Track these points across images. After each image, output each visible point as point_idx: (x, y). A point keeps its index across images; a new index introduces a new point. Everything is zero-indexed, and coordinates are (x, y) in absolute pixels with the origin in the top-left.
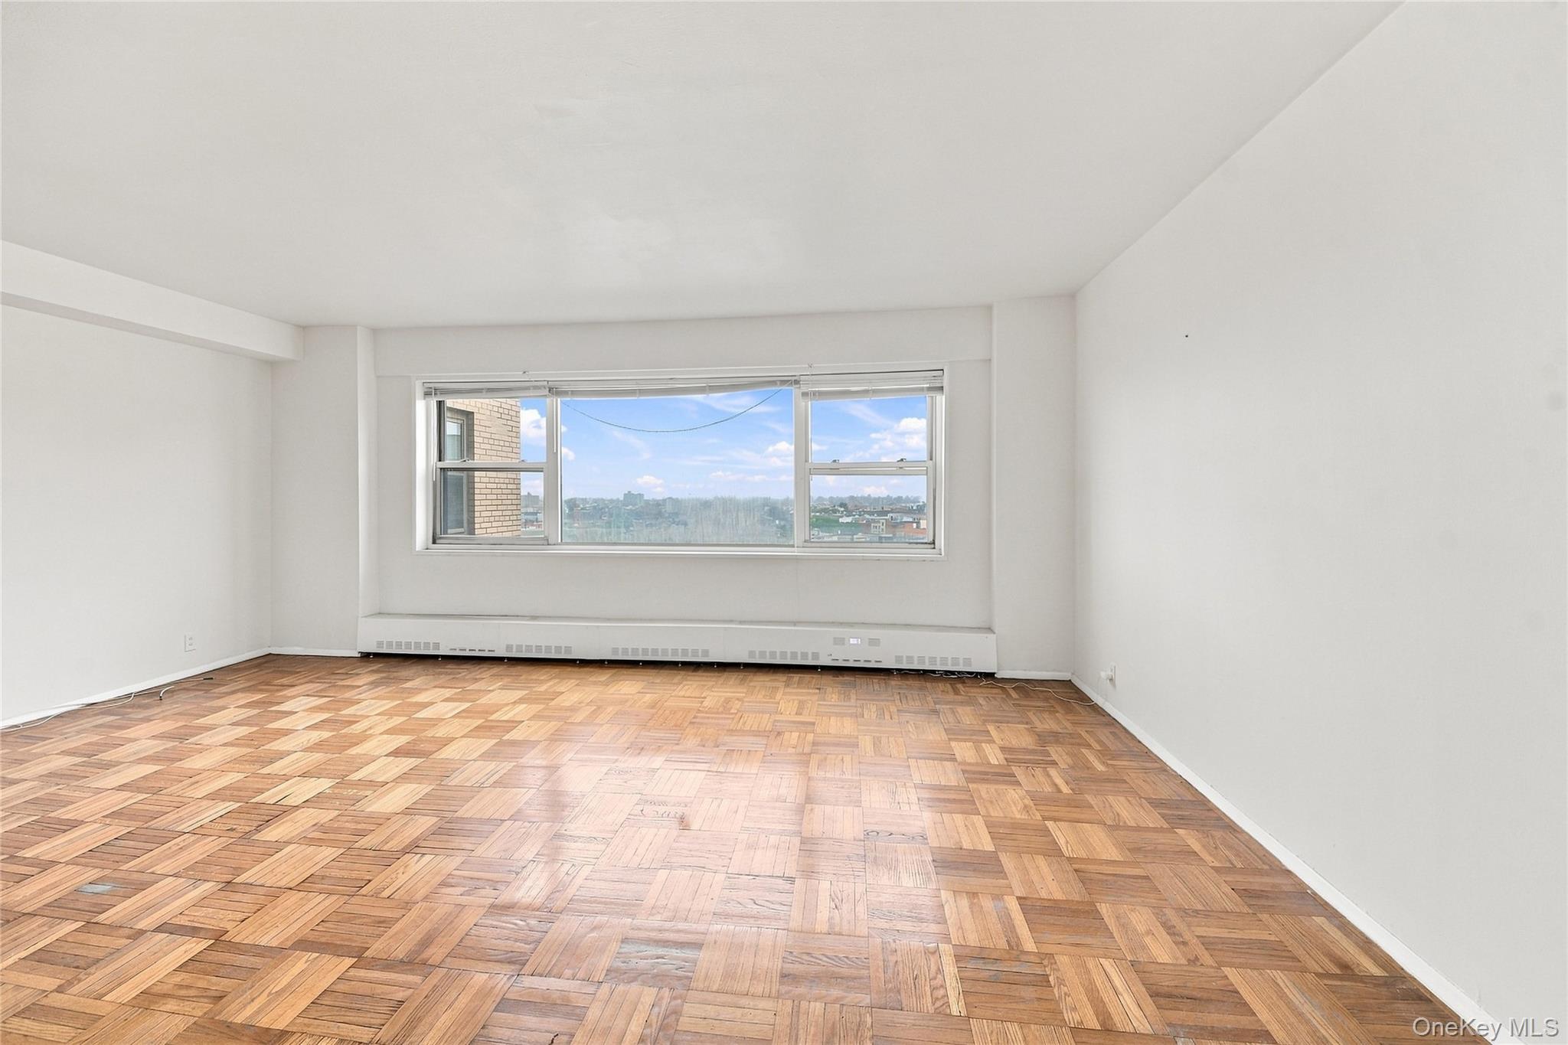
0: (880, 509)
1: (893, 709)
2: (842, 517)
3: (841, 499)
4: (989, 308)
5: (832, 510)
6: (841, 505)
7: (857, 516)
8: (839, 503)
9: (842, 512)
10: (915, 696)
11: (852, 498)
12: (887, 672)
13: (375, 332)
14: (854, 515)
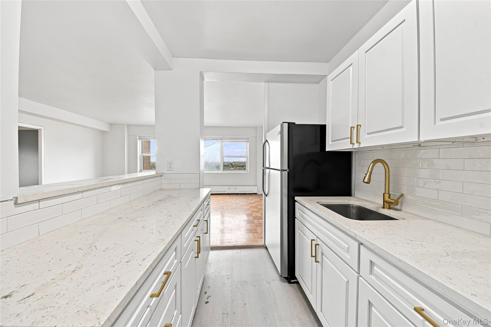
0: (242, 165)
1: (238, 198)
2: (231, 168)
3: (231, 162)
4: (257, 128)
5: (228, 166)
6: (231, 164)
7: (235, 168)
8: (230, 164)
9: (231, 166)
10: (242, 197)
11: (234, 162)
12: (238, 194)
13: (128, 125)
14: (234, 167)
